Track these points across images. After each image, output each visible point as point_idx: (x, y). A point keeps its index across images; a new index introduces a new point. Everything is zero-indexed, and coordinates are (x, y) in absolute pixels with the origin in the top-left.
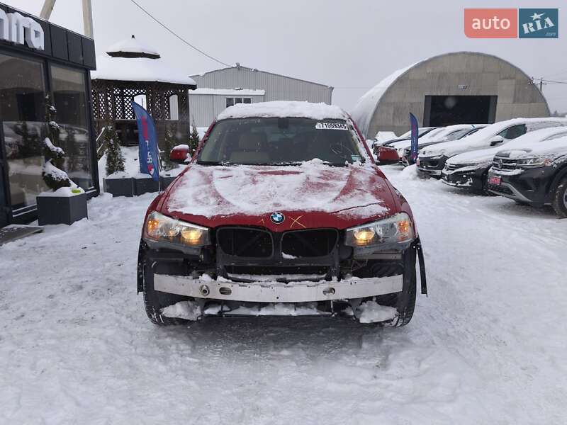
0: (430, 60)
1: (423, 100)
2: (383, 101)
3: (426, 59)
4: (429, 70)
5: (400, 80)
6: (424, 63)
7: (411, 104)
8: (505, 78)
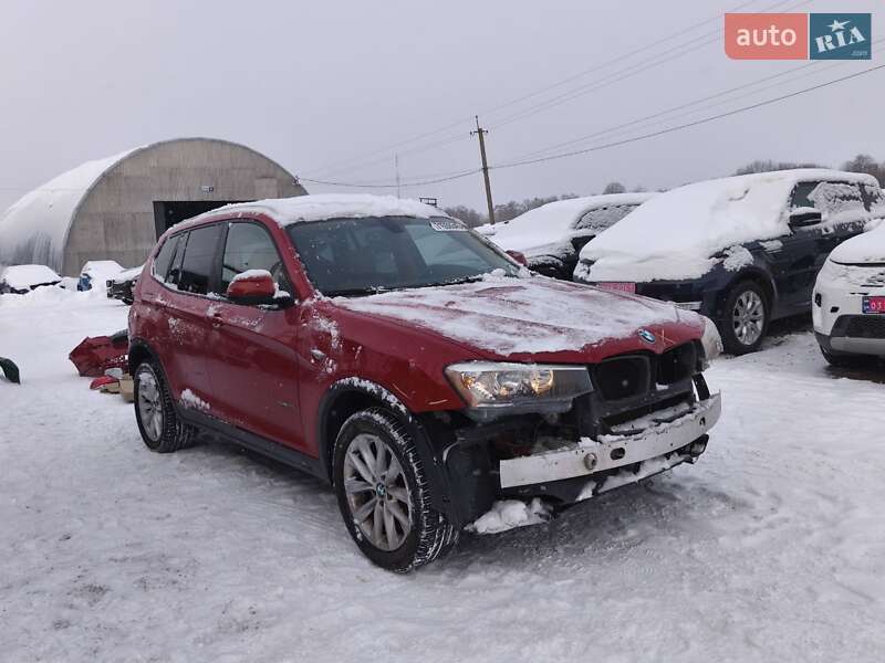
0: (153, 147)
1: (151, 208)
2: (82, 211)
3: (146, 146)
4: (153, 163)
5: (107, 178)
6: (143, 151)
7: (133, 216)
8: (264, 177)
